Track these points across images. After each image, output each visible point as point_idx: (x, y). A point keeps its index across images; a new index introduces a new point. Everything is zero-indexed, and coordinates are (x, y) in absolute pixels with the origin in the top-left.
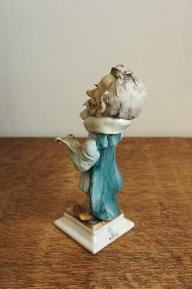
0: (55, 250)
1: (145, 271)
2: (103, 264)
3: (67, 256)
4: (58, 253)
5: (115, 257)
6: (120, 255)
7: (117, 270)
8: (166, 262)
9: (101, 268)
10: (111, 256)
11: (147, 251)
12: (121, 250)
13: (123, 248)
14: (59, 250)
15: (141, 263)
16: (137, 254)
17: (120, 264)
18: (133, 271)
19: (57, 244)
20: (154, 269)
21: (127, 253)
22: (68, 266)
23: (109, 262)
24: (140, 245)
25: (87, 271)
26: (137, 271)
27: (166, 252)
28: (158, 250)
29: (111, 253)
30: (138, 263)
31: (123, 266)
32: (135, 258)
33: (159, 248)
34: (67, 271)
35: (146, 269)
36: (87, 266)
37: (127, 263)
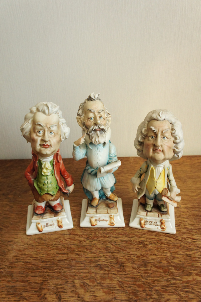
0: (19, 260)
1: (92, 278)
2: (57, 272)
3: (28, 265)
4: (21, 263)
5: (69, 265)
6: (73, 264)
7: (68, 278)
8: (111, 268)
9: (54, 276)
10: (66, 265)
11: (97, 258)
12: (75, 258)
13: (77, 256)
14: (23, 260)
15: (90, 270)
16: (88, 261)
17: (71, 272)
18: (82, 278)
19: (22, 254)
20: (99, 276)
21: (79, 261)
22: (27, 275)
23: (63, 270)
24: (91, 253)
25: (43, 280)
26: (85, 278)
27: (112, 259)
28: (106, 257)
29: (66, 262)
30: (87, 270)
31: (74, 273)
32: (85, 266)
33: (107, 255)
34: (25, 280)
35: (93, 275)
36: (43, 275)
37: (77, 270)
